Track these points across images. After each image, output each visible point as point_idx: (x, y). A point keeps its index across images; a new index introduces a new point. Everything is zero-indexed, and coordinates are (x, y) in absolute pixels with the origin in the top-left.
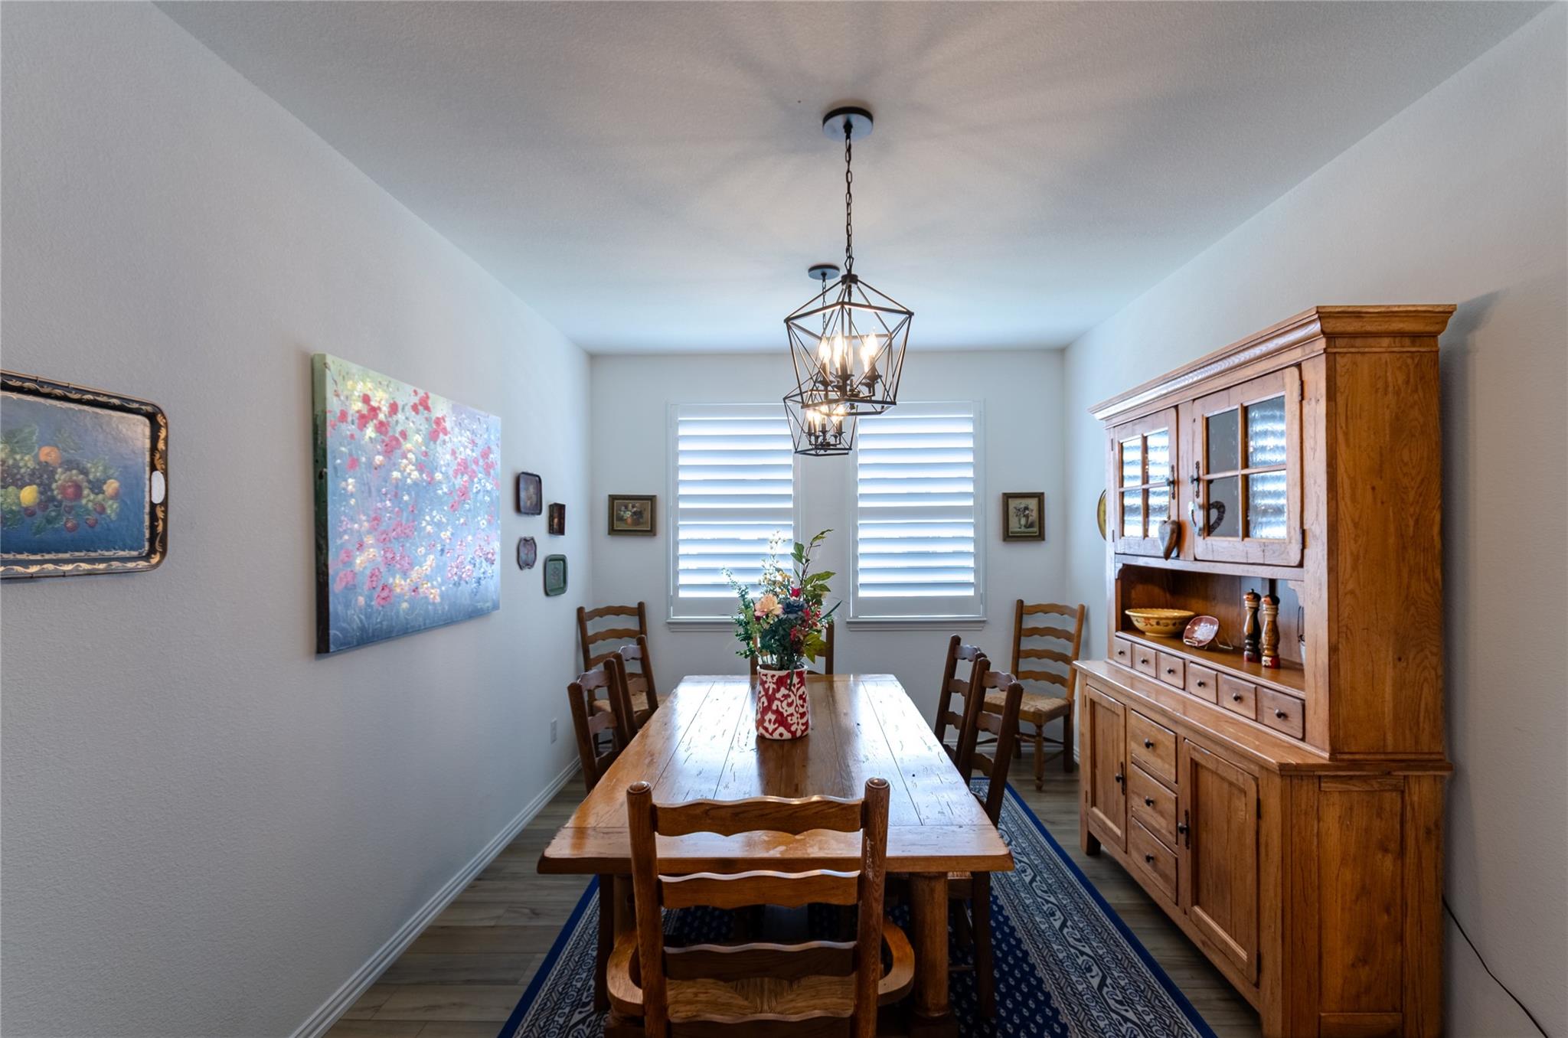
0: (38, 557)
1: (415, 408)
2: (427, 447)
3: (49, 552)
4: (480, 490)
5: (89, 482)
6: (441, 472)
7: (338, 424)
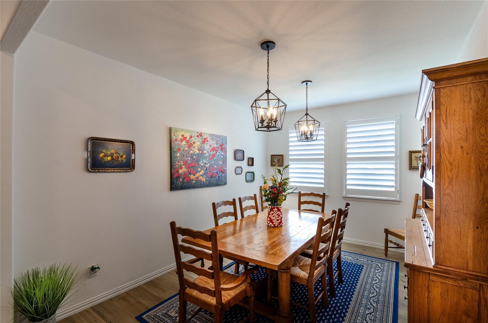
0: (111, 169)
1: (198, 136)
2: (201, 145)
3: (113, 168)
4: (219, 155)
5: (120, 156)
6: (206, 151)
7: (175, 142)
